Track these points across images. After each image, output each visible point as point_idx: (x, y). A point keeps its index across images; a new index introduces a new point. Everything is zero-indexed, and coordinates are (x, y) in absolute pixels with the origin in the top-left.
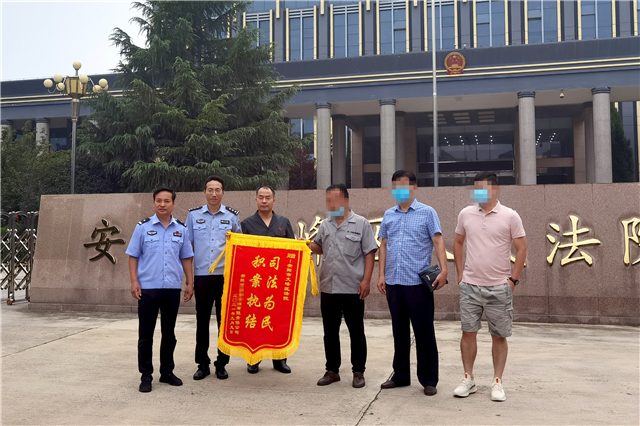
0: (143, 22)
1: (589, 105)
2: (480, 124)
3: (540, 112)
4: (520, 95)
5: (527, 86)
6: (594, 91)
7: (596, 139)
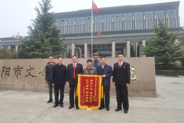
0: (33, 24)
1: (126, 43)
2: (105, 47)
3: (116, 45)
4: (112, 41)
5: (113, 39)
6: (127, 40)
7: (127, 50)
